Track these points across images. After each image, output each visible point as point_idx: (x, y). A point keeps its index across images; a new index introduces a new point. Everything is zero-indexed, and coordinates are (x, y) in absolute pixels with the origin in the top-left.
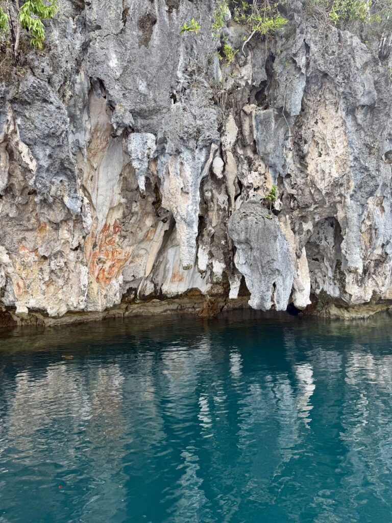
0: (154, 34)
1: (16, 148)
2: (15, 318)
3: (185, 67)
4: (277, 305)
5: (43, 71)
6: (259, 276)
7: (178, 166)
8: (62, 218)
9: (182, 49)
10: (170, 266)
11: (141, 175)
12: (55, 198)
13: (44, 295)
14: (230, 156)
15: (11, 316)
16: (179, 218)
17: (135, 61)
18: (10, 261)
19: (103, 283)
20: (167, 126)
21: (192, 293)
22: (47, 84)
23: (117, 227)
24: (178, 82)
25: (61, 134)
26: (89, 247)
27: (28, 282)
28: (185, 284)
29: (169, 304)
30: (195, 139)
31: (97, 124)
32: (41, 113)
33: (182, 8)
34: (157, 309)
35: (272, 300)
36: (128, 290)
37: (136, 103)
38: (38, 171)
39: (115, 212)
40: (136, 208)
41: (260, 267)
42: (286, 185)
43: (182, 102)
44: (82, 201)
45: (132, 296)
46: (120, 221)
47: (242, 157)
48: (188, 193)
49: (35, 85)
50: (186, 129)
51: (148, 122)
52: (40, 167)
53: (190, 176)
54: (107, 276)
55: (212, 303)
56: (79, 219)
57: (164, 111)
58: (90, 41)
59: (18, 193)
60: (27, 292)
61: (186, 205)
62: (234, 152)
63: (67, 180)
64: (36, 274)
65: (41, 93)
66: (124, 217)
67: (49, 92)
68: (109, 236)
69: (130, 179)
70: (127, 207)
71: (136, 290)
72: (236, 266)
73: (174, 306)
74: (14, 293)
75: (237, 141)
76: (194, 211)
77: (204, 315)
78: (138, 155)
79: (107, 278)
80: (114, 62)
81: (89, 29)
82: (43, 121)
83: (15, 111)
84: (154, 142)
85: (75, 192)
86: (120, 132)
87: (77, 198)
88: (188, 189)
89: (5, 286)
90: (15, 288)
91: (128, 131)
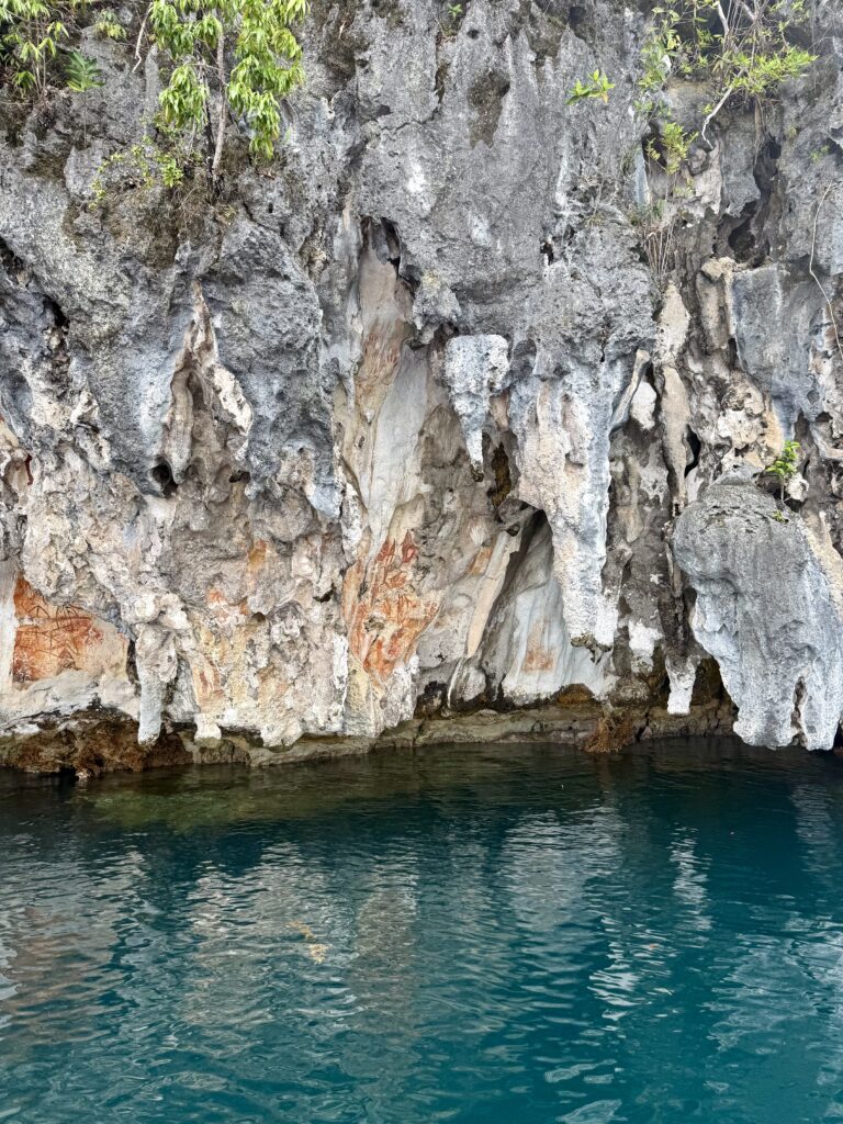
0: (505, 113)
1: (208, 382)
2: (189, 746)
3: (572, 183)
4: (808, 736)
5: (270, 210)
6: (759, 662)
7: (559, 405)
8: (300, 532)
9: (564, 143)
10: (521, 633)
11: (475, 430)
12: (286, 487)
13: (256, 699)
14: (672, 378)
15: (181, 742)
16: (560, 523)
17: (462, 177)
18: (188, 625)
19: (377, 673)
20: (536, 316)
21: (572, 696)
22: (278, 238)
23: (412, 547)
24: (558, 217)
25: (306, 345)
26: (351, 593)
27: (223, 671)
28: (556, 675)
29: (512, 720)
30: (600, 341)
31: (376, 323)
32: (264, 301)
33: (565, 53)
34: (487, 729)
35: (795, 723)
36: (427, 689)
37: (464, 268)
38: (255, 429)
39: (407, 515)
40: (451, 504)
41: (763, 640)
42: (819, 440)
43: (566, 260)
44: (343, 492)
45: (437, 702)
46: (416, 533)
47: (700, 378)
48: (581, 465)
49: (253, 240)
50: (578, 320)
51: (489, 310)
52: (259, 421)
53: (588, 425)
54: (387, 658)
55: (617, 720)
56: (334, 533)
57: (530, 281)
58: (366, 142)
59: (208, 480)
60: (220, 693)
61: (577, 493)
62: (682, 367)
63: (313, 448)
64: (241, 654)
65: (266, 256)
66: (427, 524)
67: (282, 253)
68: (393, 567)
69: (440, 442)
70: (433, 503)
71: (444, 687)
72: (697, 635)
73: (525, 725)
74: (192, 694)
75: (687, 344)
76: (596, 507)
77: (601, 747)
78: (468, 385)
79: (386, 662)
80: (417, 183)
81: (365, 117)
82: (268, 317)
83: (211, 300)
84: (506, 353)
85: (330, 472)
86: (428, 337)
87: (333, 486)
88: (583, 457)
89: (176, 679)
90: (196, 683)
91: (447, 330)
